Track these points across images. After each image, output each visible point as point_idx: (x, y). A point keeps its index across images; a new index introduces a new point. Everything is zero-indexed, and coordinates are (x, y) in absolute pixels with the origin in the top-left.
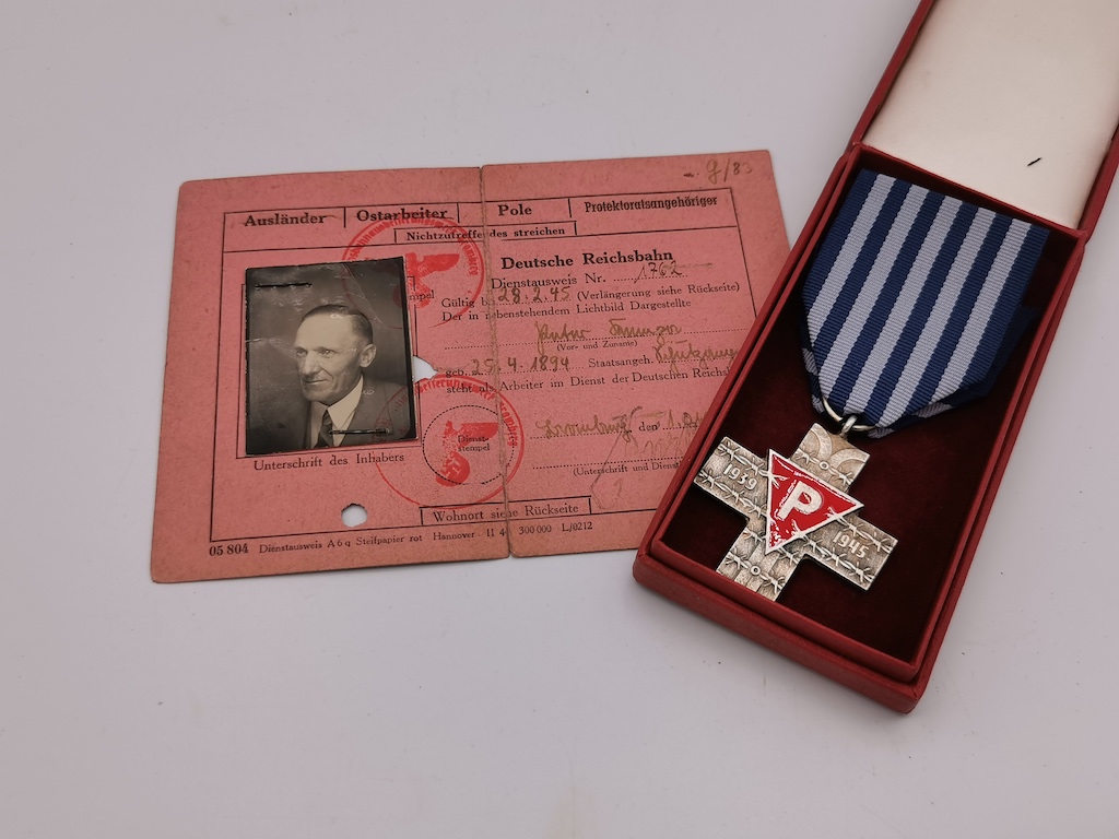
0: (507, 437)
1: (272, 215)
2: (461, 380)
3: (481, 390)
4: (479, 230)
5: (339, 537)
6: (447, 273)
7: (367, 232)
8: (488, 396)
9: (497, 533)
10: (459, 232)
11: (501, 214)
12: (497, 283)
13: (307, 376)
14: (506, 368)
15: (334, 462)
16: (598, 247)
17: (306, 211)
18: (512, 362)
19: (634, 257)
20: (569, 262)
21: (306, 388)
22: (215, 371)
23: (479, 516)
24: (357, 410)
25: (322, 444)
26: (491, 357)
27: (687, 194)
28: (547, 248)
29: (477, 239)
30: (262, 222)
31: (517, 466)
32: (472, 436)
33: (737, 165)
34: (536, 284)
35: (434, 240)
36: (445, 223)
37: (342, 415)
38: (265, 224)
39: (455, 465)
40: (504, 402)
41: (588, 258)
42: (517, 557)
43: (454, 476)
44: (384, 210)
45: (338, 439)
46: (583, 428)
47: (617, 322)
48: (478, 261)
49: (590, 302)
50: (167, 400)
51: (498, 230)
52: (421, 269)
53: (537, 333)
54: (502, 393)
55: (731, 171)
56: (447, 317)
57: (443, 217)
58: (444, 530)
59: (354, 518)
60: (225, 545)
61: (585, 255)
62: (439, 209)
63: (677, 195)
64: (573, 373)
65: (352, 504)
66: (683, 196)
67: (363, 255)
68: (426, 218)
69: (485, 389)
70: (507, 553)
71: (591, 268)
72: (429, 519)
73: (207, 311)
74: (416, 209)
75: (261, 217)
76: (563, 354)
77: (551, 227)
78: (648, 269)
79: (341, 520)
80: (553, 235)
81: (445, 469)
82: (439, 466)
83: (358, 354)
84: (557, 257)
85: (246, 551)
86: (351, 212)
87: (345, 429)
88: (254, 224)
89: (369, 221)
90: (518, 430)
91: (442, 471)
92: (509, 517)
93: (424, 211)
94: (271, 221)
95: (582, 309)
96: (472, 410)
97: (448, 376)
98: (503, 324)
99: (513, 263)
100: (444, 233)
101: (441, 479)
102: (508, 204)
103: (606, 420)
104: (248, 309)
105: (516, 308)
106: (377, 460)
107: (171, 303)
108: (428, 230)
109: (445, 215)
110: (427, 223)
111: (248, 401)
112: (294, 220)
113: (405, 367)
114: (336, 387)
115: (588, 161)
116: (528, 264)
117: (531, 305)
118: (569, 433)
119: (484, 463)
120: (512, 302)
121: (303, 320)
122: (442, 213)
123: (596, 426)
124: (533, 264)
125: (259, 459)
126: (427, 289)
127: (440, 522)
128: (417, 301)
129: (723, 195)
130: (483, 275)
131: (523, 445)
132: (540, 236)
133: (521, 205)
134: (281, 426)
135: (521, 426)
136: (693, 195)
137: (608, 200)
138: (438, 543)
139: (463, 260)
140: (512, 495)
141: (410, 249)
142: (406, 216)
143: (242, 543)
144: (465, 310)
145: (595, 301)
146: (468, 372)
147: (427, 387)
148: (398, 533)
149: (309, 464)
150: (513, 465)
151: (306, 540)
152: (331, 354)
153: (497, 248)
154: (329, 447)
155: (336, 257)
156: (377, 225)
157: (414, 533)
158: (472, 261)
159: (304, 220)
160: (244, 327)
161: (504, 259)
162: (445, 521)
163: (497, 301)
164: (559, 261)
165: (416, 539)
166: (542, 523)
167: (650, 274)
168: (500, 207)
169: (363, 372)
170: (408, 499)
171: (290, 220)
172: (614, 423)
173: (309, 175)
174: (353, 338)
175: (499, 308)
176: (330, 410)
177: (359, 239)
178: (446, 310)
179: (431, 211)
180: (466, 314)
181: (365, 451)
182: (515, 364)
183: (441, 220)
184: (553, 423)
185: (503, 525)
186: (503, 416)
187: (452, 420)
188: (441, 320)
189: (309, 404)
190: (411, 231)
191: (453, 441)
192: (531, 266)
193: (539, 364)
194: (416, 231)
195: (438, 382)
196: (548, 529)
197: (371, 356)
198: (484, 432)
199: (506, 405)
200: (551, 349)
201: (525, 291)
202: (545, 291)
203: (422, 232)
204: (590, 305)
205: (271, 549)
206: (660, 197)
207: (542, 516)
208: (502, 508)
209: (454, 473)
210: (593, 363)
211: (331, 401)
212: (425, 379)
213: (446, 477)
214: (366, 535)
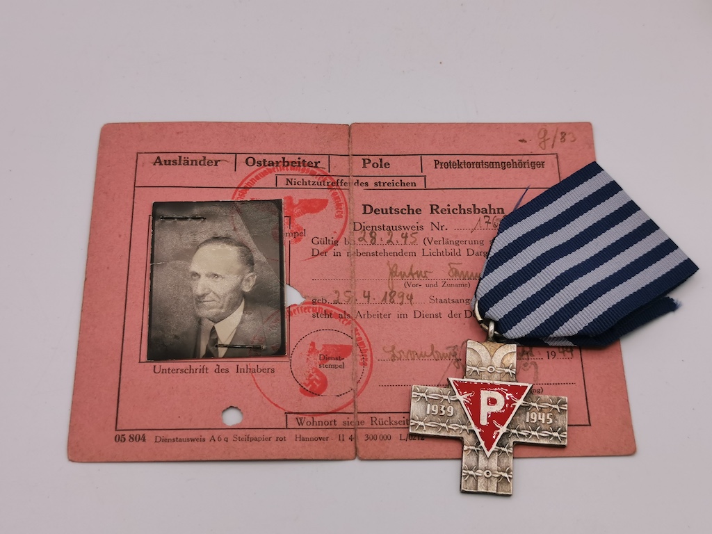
0: (359, 358)
1: (176, 157)
2: (325, 308)
3: (340, 317)
4: (346, 179)
5: (219, 434)
6: (318, 215)
7: (253, 176)
8: (345, 322)
9: (346, 438)
10: (328, 180)
11: (364, 167)
12: (358, 226)
13: (199, 297)
14: (361, 299)
15: (218, 371)
16: (442, 200)
17: (204, 155)
18: (366, 294)
19: (472, 210)
20: (418, 211)
21: (197, 307)
22: (125, 288)
23: (333, 423)
24: (238, 328)
25: (209, 355)
26: (350, 289)
27: (520, 157)
28: (401, 198)
29: (343, 187)
30: (167, 163)
31: (366, 383)
32: (330, 355)
33: (563, 134)
34: (390, 229)
35: (308, 186)
36: (318, 172)
37: (226, 332)
38: (170, 164)
39: (315, 379)
40: (358, 328)
41: (434, 209)
42: (362, 459)
43: (314, 389)
44: (268, 158)
45: (222, 351)
46: (421, 355)
47: (455, 266)
48: (343, 206)
49: (433, 247)
50: (85, 310)
51: (362, 180)
52: (296, 211)
53: (389, 271)
54: (357, 320)
55: (558, 140)
56: (316, 253)
57: (316, 167)
58: (304, 434)
59: (232, 418)
60: (127, 434)
61: (432, 206)
62: (313, 159)
63: (512, 157)
64: (416, 307)
65: (231, 407)
66: (516, 159)
67: (250, 195)
68: (302, 167)
69: (343, 316)
70: (354, 455)
71: (436, 218)
72: (292, 423)
73: (120, 236)
74: (295, 158)
75: (167, 159)
76: (408, 291)
77: (405, 180)
78: (483, 220)
79: (221, 419)
80: (406, 187)
81: (307, 382)
82: (303, 380)
83: (242, 280)
84: (408, 206)
85: (144, 440)
86: (241, 158)
87: (228, 343)
88: (161, 164)
89: (255, 167)
90: (368, 353)
91: (305, 384)
92: (357, 426)
93: (301, 160)
94: (175, 162)
95: (427, 252)
96: (332, 334)
97: (314, 303)
98: (361, 262)
99: (372, 209)
100: (316, 180)
101: (304, 391)
102: (371, 158)
103: (441, 349)
104: (153, 237)
105: (372, 249)
106: (252, 371)
107: (91, 228)
108: (304, 177)
109: (319, 165)
110: (303, 171)
111: (150, 315)
112: (195, 163)
113: (279, 294)
114: (222, 308)
115: (439, 124)
116: (383, 211)
117: (385, 247)
118: (410, 359)
119: (339, 379)
120: (369, 243)
121: (198, 248)
122: (316, 163)
123: (432, 353)
124: (389, 211)
125: (157, 364)
126: (300, 228)
127: (301, 427)
128: (292, 238)
129: (550, 160)
130: (346, 218)
131: (371, 365)
132: (396, 187)
133: (381, 160)
134: (176, 337)
135: (371, 350)
136: (525, 159)
137: (453, 159)
138: (299, 444)
139: (331, 205)
140: (361, 408)
141: (289, 193)
142: (286, 164)
143: (141, 433)
144: (331, 248)
145: (438, 246)
146: (330, 300)
147: (297, 312)
148: (267, 433)
149: (198, 371)
150: (363, 381)
151: (193, 434)
152: (219, 279)
153: (360, 196)
154: (214, 358)
155: (226, 196)
156: (262, 170)
157: (280, 434)
158: (338, 206)
159: (202, 163)
160: (150, 252)
161: (365, 206)
162: (305, 426)
163: (357, 241)
164: (410, 210)
165: (281, 439)
166: (384, 432)
167: (484, 225)
168: (364, 160)
169: (244, 296)
170: (276, 405)
171: (190, 163)
172: (447, 352)
173: (208, 124)
174: (238, 266)
175: (358, 247)
176: (217, 326)
177: (246, 182)
178: (314, 247)
179: (307, 161)
180: (331, 252)
181: (243, 363)
182: (369, 297)
183: (315, 169)
184: (398, 349)
185: (352, 432)
186: (357, 340)
187: (315, 341)
188: (310, 256)
189: (199, 321)
190: (289, 177)
191: (315, 359)
192: (387, 213)
193: (388, 298)
194: (294, 177)
195: (305, 308)
196: (388, 438)
197: (252, 283)
198: (340, 353)
199: (360, 331)
200: (399, 285)
201: (381, 234)
202: (397, 235)
203: (299, 179)
204: (434, 250)
205: (165, 440)
206: (497, 159)
207: (384, 426)
208: (352, 418)
209: (314, 386)
210: (433, 300)
211: (218, 319)
212: (295, 305)
213: (308, 388)
214: (241, 433)
